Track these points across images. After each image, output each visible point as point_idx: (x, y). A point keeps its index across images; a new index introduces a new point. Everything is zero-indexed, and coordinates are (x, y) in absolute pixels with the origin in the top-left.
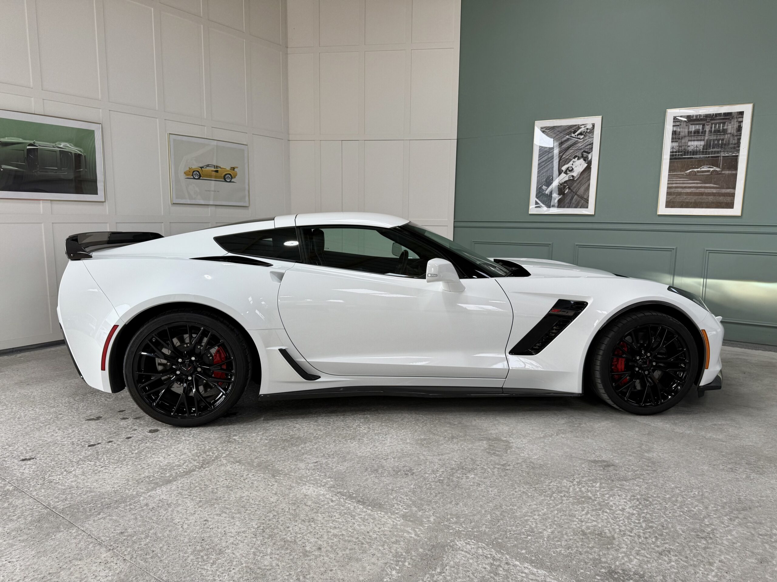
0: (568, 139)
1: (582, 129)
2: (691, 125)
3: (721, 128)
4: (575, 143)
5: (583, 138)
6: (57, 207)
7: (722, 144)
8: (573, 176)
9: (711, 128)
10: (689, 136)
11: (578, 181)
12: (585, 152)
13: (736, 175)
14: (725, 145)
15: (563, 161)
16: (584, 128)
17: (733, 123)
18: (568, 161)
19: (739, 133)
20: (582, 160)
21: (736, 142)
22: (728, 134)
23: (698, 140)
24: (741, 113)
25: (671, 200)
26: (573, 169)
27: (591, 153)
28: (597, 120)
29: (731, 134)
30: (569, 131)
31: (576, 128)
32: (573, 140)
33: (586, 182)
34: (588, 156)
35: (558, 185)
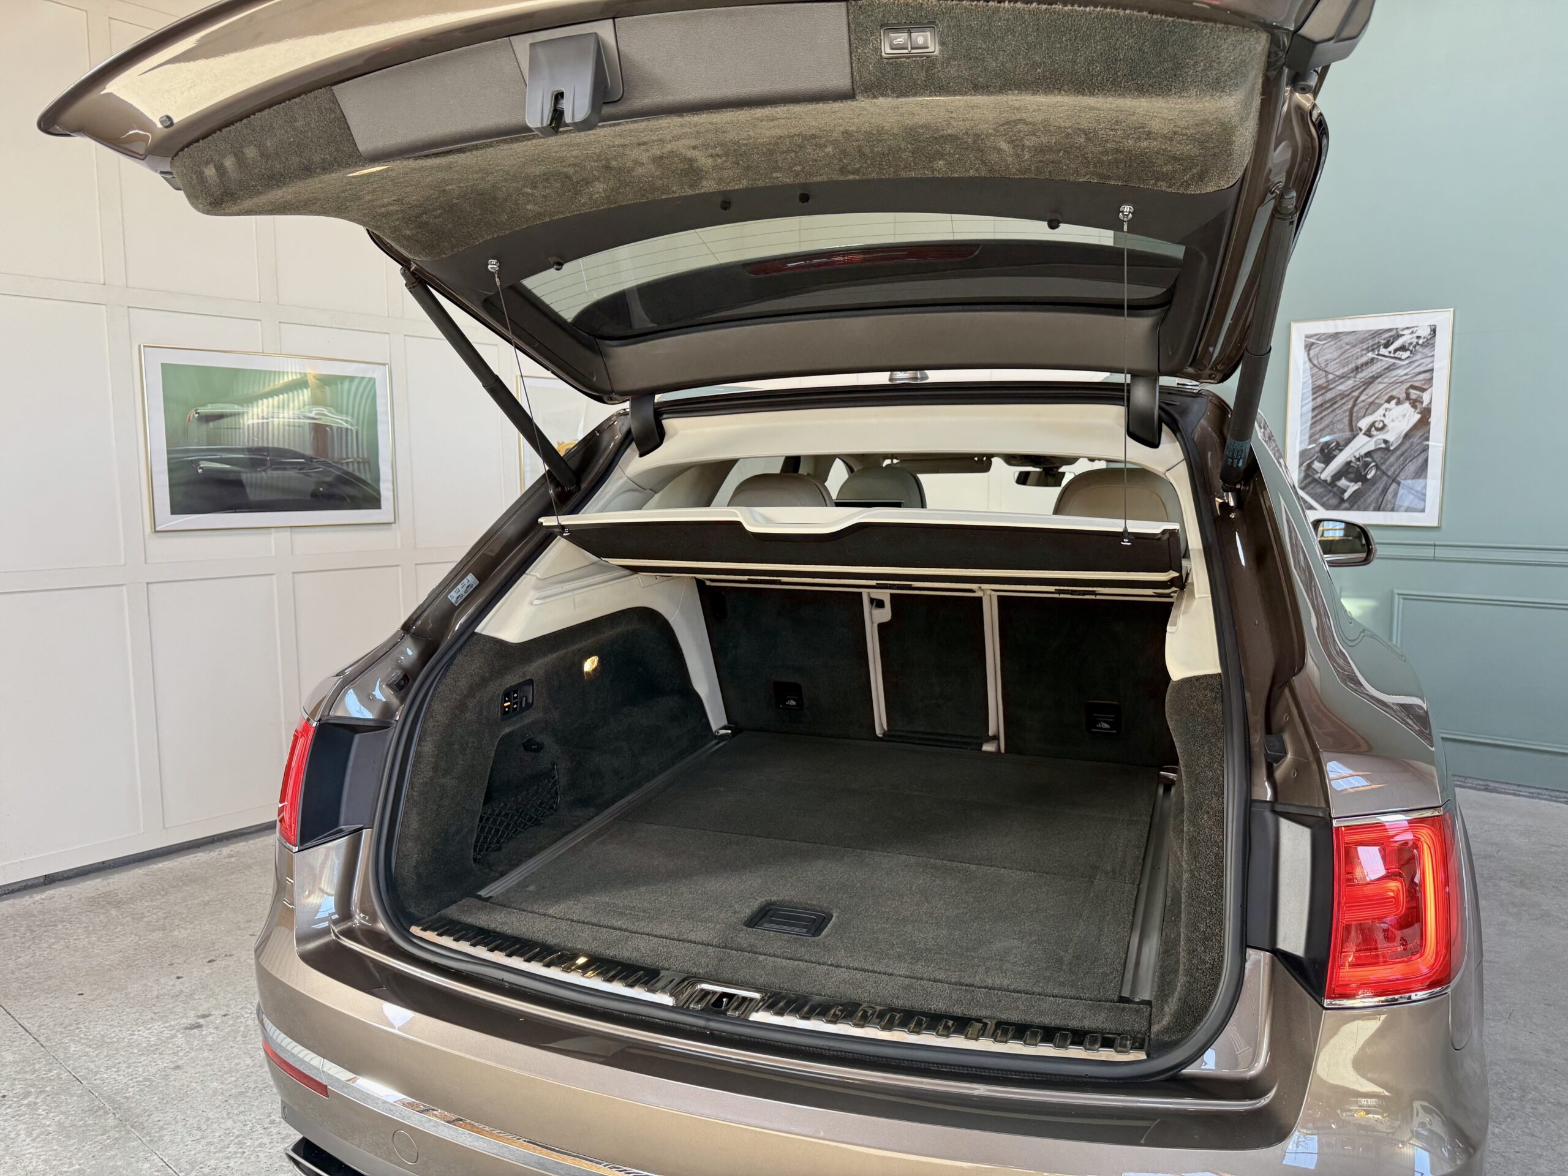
0: (1372, 360)
1: (1407, 338)
4: (1389, 369)
5: (1409, 357)
6: (303, 539)
8: (1386, 442)
11: (1399, 452)
12: (1413, 387)
15: (1361, 408)
16: (1410, 336)
18: (1372, 407)
20: (1407, 405)
26: (1384, 426)
27: (1429, 390)
28: (1443, 319)
30: (1371, 342)
31: (1391, 336)
32: (1384, 363)
33: (1419, 454)
34: (1422, 398)
35: (1351, 461)
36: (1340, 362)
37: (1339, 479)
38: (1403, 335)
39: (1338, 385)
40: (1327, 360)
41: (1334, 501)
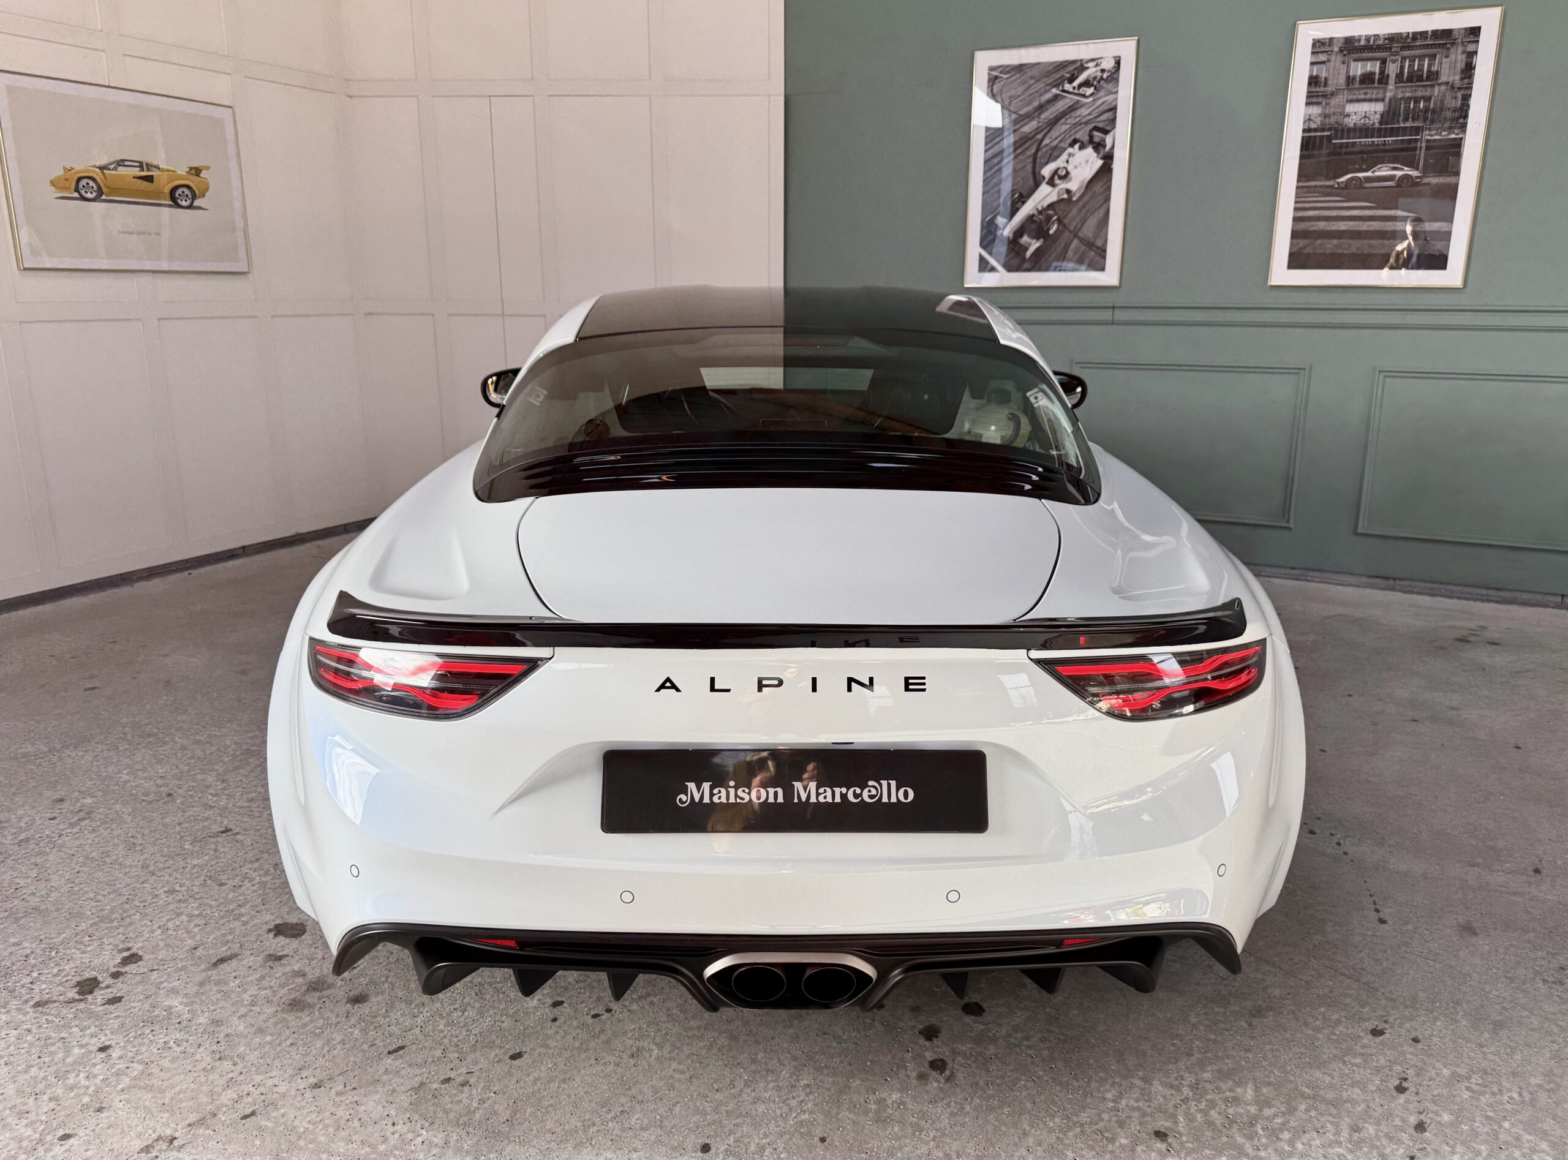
0: (1056, 98)
1: (1091, 72)
2: (1355, 60)
3: (1425, 70)
4: (1073, 108)
5: (1092, 94)
7: (1426, 110)
8: (1068, 191)
9: (1402, 68)
10: (1349, 90)
11: (1080, 204)
12: (1096, 128)
13: (1457, 185)
14: (1434, 111)
15: (1046, 152)
16: (1094, 69)
17: (1453, 57)
18: (1055, 153)
19: (1466, 81)
20: (1090, 150)
21: (1459, 104)
22: (1440, 84)
23: (1370, 100)
24: (1475, 31)
25: (1301, 249)
26: (1068, 173)
27: (1112, 133)
28: (1126, 48)
29: (1447, 83)
30: (1057, 76)
31: (1075, 69)
32: (1068, 101)
33: (1101, 206)
34: (1104, 140)
35: (1033, 215)
36: (1024, 99)
37: (1021, 236)
38: (1088, 68)
39: (1022, 126)
40: (1011, 97)
41: (1015, 262)
